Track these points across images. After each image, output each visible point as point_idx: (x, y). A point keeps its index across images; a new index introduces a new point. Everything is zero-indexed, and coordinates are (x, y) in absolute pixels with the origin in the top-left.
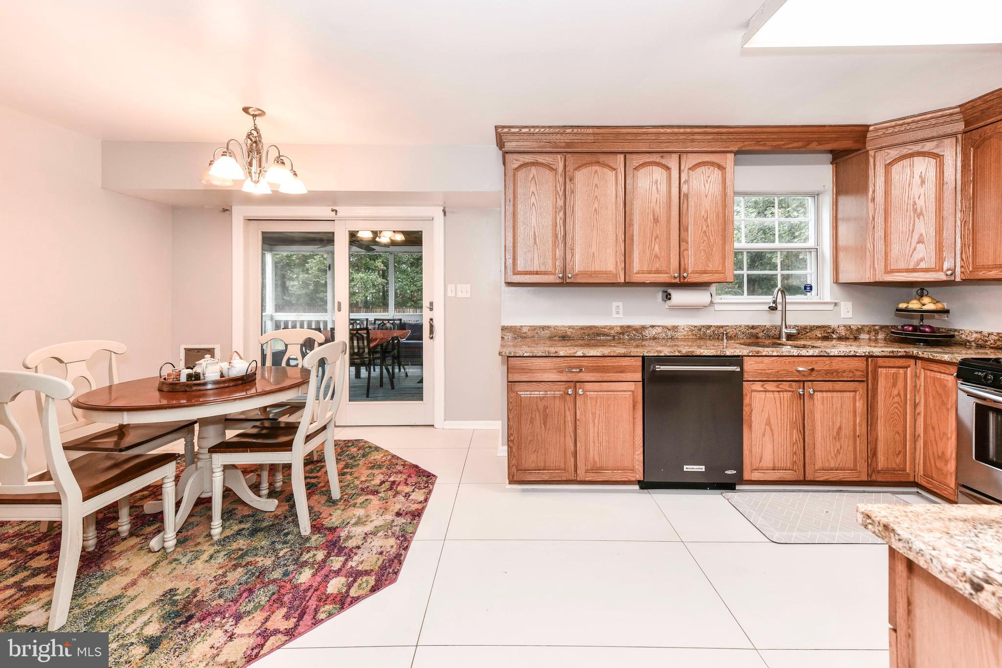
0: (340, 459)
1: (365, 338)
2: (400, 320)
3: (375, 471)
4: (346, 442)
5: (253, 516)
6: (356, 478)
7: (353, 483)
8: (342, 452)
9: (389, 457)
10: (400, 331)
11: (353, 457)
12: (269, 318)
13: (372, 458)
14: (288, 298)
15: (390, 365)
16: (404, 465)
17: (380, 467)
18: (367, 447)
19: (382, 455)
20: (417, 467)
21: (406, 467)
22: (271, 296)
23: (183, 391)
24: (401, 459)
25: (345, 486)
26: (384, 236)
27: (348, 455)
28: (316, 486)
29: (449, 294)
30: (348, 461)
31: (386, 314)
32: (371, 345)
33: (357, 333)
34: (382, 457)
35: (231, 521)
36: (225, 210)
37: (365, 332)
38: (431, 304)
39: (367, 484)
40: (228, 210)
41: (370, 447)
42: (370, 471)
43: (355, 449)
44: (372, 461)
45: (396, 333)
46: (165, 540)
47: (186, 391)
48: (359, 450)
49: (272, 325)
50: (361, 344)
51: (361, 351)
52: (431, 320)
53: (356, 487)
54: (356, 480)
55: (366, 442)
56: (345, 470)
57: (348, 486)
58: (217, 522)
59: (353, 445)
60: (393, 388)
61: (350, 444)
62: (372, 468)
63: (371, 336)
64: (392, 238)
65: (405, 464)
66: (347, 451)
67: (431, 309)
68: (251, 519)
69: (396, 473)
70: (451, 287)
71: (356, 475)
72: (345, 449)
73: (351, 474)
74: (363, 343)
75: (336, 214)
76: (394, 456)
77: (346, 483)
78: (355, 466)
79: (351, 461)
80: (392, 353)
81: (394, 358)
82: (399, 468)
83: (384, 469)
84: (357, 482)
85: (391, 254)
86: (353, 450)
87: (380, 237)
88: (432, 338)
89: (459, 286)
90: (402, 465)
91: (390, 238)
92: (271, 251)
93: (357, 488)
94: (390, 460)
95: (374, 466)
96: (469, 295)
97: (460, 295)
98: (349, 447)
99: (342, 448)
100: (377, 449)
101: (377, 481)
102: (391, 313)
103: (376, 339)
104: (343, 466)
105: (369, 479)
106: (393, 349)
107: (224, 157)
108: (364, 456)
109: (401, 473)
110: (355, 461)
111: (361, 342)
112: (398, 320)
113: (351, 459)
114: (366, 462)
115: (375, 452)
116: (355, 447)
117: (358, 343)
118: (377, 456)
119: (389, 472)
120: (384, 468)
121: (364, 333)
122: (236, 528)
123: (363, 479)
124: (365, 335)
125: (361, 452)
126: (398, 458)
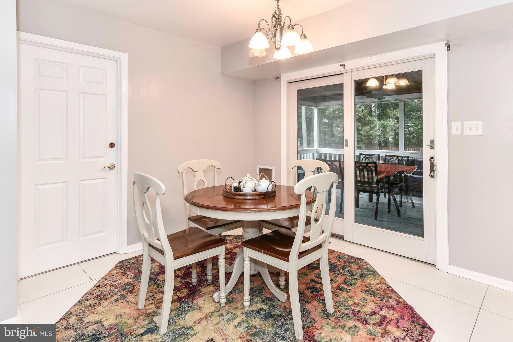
0: (342, 273)
1: (374, 170)
2: (408, 157)
3: (369, 298)
4: (350, 257)
5: (271, 300)
6: (351, 297)
7: (347, 301)
8: (345, 266)
9: (384, 287)
10: (407, 166)
11: (352, 275)
12: (315, 151)
13: (369, 281)
14: (334, 139)
15: (398, 194)
16: (398, 302)
17: (374, 294)
18: (365, 269)
19: (378, 282)
20: (411, 309)
21: (400, 305)
22: (317, 136)
23: (230, 198)
24: (396, 293)
25: (340, 302)
26: (389, 83)
27: (348, 271)
28: (318, 292)
29: (454, 132)
30: (347, 277)
31: (398, 151)
32: (379, 177)
33: (367, 165)
34: (378, 284)
35: (259, 298)
36: (277, 78)
37: (374, 165)
38: (432, 142)
39: (358, 309)
40: (278, 78)
41: (369, 269)
42: (364, 295)
43: (355, 267)
44: (368, 285)
45: (405, 168)
46: (221, 297)
47: (232, 198)
48: (358, 269)
49: (317, 155)
50: (370, 175)
51: (371, 180)
52: (432, 158)
53: (348, 307)
54: (350, 299)
55: (366, 263)
56: (343, 285)
57: (342, 303)
58: (247, 297)
59: (354, 262)
60: (399, 215)
61: (352, 261)
62: (366, 292)
63: (379, 169)
64: (397, 84)
65: (399, 300)
66: (349, 267)
67: (432, 147)
68: (269, 302)
69: (389, 307)
70: (454, 124)
71: (351, 294)
72: (347, 264)
73: (347, 292)
74: (372, 174)
75: (344, 68)
76: (389, 287)
77: (341, 300)
78: (352, 284)
79: (350, 278)
80: (399, 185)
81: (401, 189)
82: (392, 303)
83: (377, 298)
84: (350, 302)
85: (401, 101)
86: (354, 267)
87: (385, 85)
88: (433, 176)
89: (466, 123)
90: (396, 300)
91: (395, 84)
92: (316, 106)
93: (349, 309)
94: (384, 290)
95: (368, 291)
96: (480, 132)
97: (467, 132)
98: (351, 263)
99: (345, 262)
100: (374, 273)
101: (369, 308)
102: (401, 151)
103: (382, 173)
104: (342, 280)
105: (362, 303)
106: (401, 181)
107: (257, 33)
108: (361, 276)
109: (393, 309)
110: (353, 279)
111: (370, 173)
112: (406, 157)
113: (350, 275)
114: (362, 283)
115: (372, 276)
116: (356, 265)
117: (368, 174)
118: (374, 282)
119: (382, 303)
120: (378, 296)
121: (372, 166)
122: (260, 306)
123: (357, 301)
124: (373, 168)
125: (360, 271)
126: (393, 291)
